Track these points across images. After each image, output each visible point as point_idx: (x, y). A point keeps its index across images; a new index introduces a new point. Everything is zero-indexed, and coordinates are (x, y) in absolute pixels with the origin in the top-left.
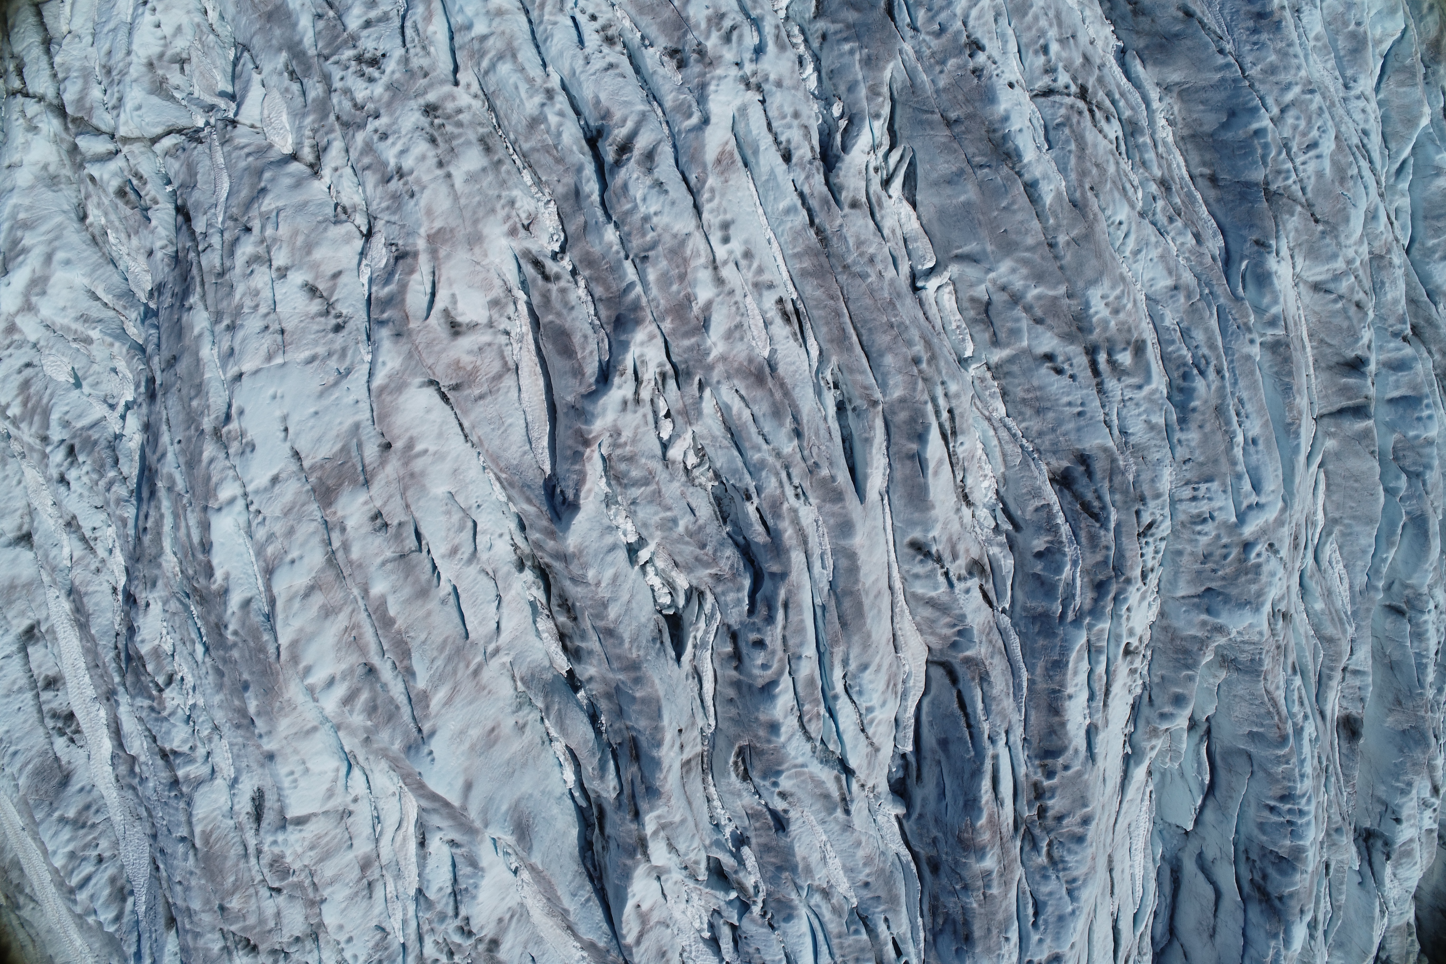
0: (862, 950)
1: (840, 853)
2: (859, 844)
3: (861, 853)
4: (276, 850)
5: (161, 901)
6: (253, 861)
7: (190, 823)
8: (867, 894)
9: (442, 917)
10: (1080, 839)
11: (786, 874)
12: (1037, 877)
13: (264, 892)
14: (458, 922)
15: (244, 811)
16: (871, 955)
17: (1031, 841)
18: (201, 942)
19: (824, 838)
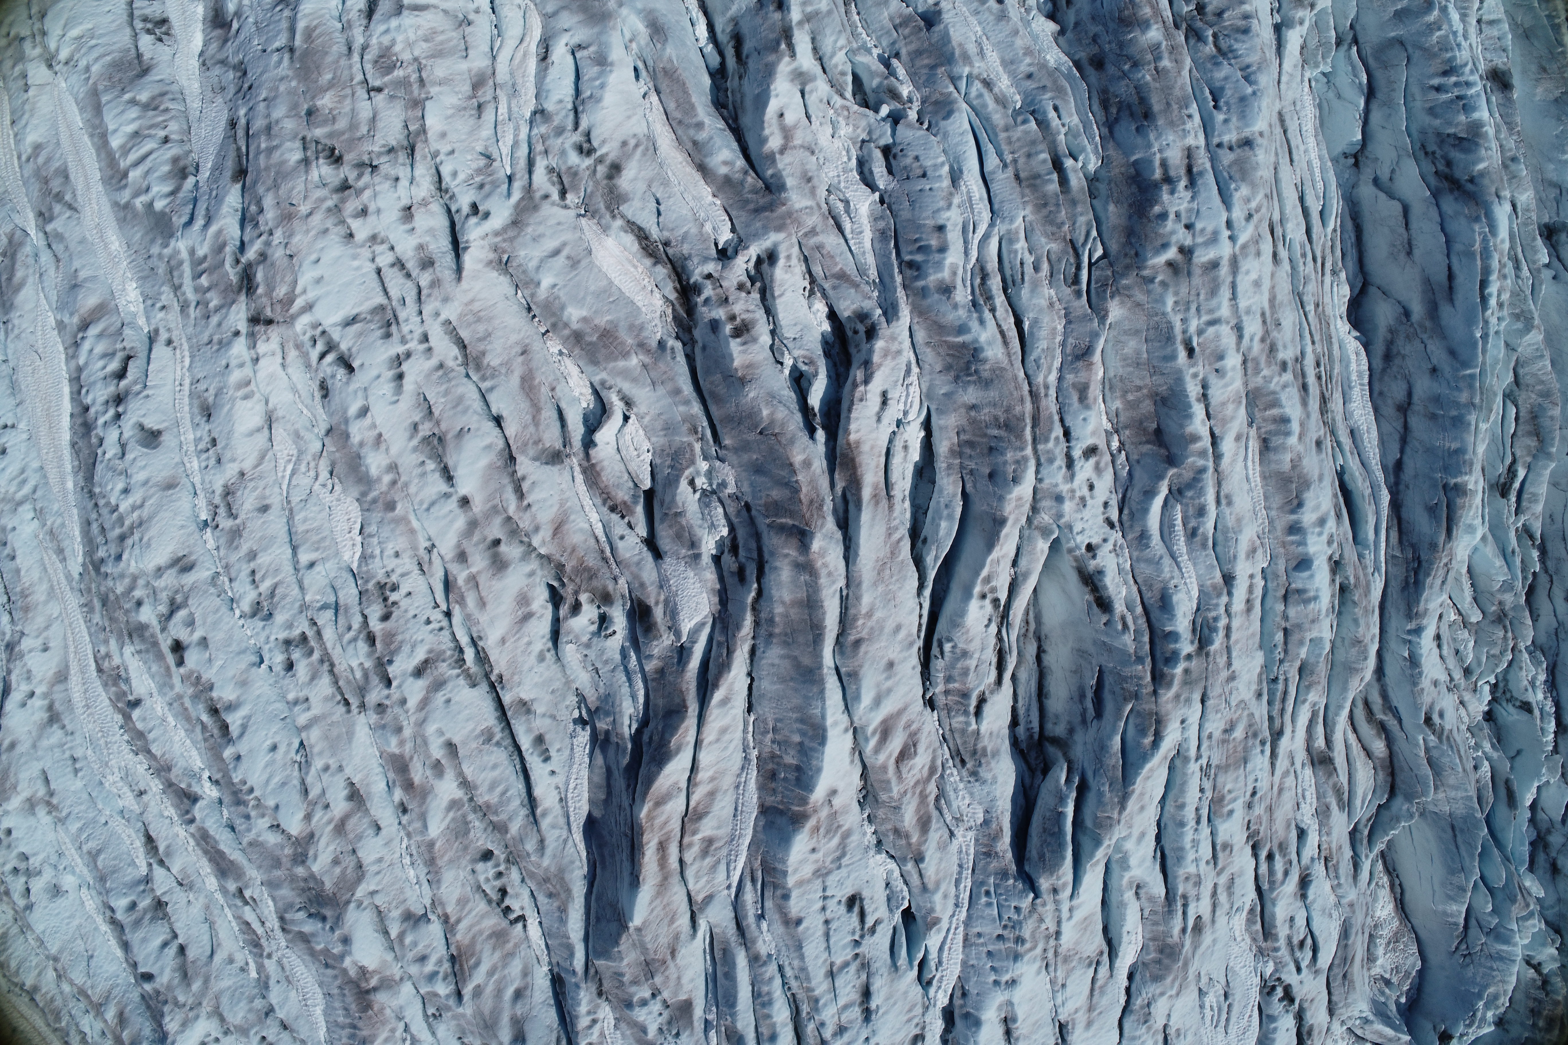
0: (1033, 143)
1: (997, 45)
2: (1016, 32)
3: (1019, 42)
4: (386, 40)
5: (232, 155)
6: (356, 57)
7: (292, 30)
8: (1030, 85)
9: (560, 131)
10: (1246, 31)
11: (941, 70)
12: (1209, 66)
13: (361, 93)
14: (577, 137)
15: (358, 7)
16: (1042, 146)
17: (1194, 35)
18: (276, 156)
19: (978, 29)
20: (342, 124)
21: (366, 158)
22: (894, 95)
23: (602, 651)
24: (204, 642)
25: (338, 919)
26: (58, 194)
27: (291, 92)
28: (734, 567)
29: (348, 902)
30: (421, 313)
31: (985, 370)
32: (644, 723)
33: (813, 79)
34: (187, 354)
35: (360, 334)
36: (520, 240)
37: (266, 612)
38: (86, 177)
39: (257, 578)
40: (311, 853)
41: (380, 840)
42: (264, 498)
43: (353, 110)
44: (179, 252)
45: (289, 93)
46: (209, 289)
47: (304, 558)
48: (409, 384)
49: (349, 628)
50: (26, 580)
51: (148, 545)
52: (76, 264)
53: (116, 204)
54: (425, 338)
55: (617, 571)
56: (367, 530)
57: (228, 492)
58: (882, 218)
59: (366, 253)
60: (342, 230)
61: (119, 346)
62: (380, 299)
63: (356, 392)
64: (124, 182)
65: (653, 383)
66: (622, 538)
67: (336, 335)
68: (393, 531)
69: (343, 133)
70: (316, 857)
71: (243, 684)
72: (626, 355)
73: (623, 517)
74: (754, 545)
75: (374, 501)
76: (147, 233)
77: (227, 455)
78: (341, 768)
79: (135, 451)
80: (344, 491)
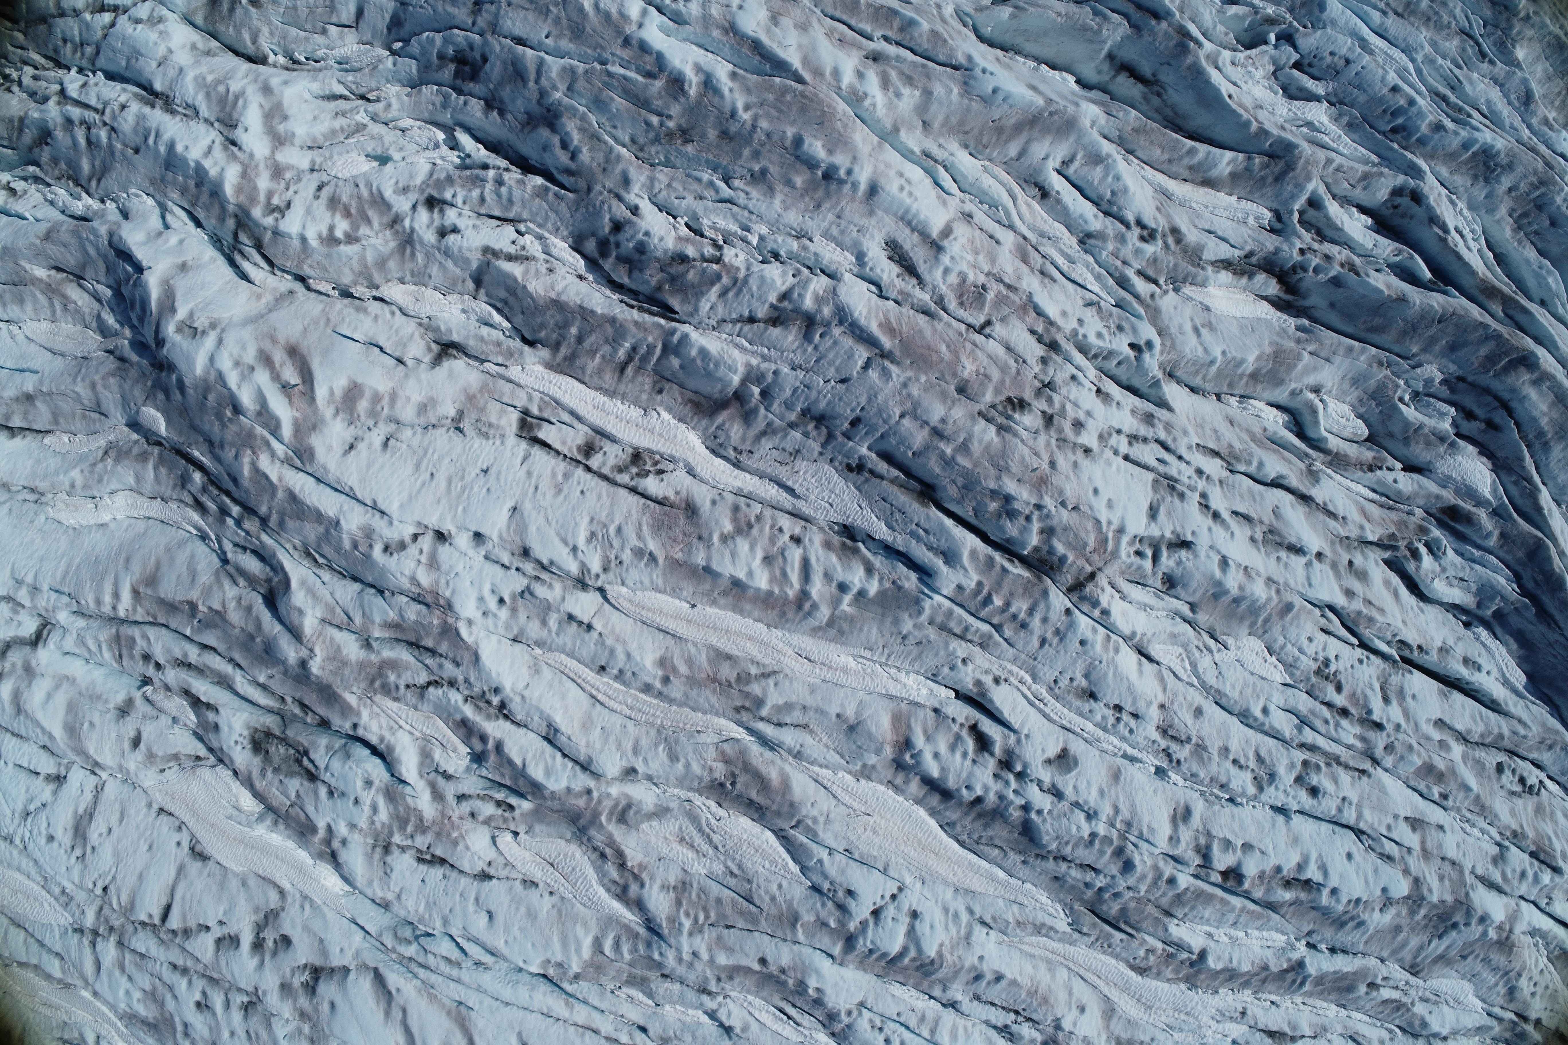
20: (996, 375)
21: (1038, 384)
22: (1271, 21)
23: (1453, 564)
24: (1247, 847)
25: (1469, 912)
26: (739, 677)
27: (928, 388)
28: (1483, 426)
29: (1467, 894)
30: (1180, 458)
31: (1503, 159)
32: (1518, 578)
33: (1219, 54)
34: (1022, 673)
35: (1169, 514)
36: (1178, 342)
37: (1266, 777)
38: (750, 638)
39: (1242, 762)
40: (1426, 892)
41: (1449, 833)
42: (1191, 705)
43: (989, 356)
44: (940, 606)
45: (926, 390)
46: (1008, 604)
47: (1257, 712)
48: (1225, 515)
49: (1326, 722)
50: (1024, 981)
51: (1152, 830)
52: (834, 710)
53: (815, 631)
54: (1199, 472)
55: (1405, 508)
56: (1277, 647)
57: (1164, 732)
58: (1341, 115)
59: (1108, 453)
60: (1080, 453)
61: (956, 728)
62: (1151, 476)
63: (1208, 556)
64: (807, 606)
65: (1327, 360)
66: (1395, 481)
67: (1155, 531)
68: (1298, 626)
69: (1003, 381)
70: (1430, 891)
71: (1296, 840)
72: (1299, 357)
73: (1380, 468)
74: (1489, 399)
75: (1266, 621)
76: (882, 622)
77: (1141, 704)
78: (1396, 817)
79: (1067, 783)
80: (1236, 638)
